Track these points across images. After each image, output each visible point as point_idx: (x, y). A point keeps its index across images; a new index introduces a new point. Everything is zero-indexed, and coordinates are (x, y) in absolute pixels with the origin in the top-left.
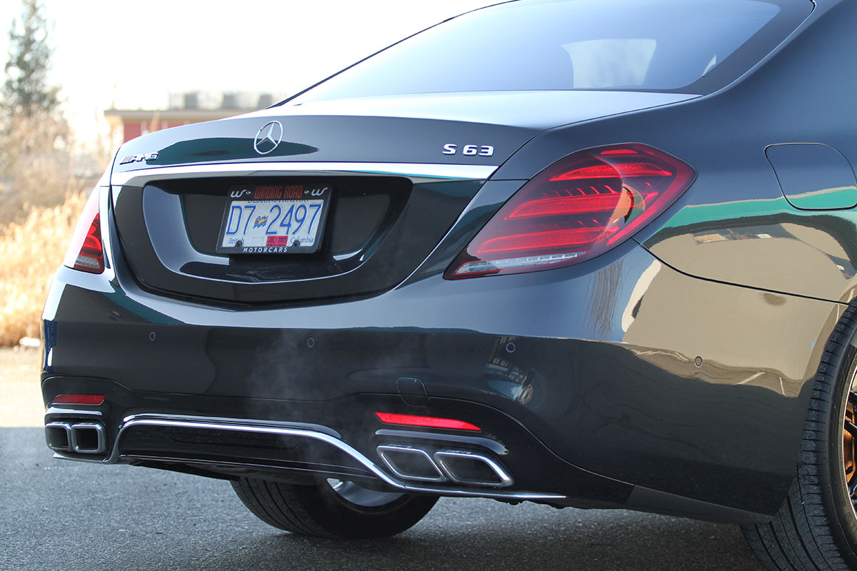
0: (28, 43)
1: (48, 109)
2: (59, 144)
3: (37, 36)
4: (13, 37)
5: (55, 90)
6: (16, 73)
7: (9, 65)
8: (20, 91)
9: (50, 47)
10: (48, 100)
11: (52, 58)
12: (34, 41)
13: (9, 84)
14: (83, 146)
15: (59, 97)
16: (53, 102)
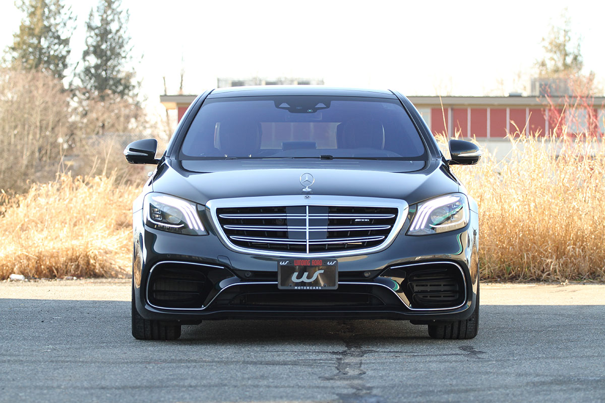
0: (104, 34)
1: (122, 94)
2: (133, 124)
3: (113, 27)
4: (90, 27)
5: (129, 76)
6: (93, 60)
7: (86, 53)
8: (97, 76)
9: (125, 36)
10: (122, 86)
11: (126, 47)
12: (110, 32)
13: (87, 70)
14: (154, 126)
15: (133, 81)
16: (127, 87)
